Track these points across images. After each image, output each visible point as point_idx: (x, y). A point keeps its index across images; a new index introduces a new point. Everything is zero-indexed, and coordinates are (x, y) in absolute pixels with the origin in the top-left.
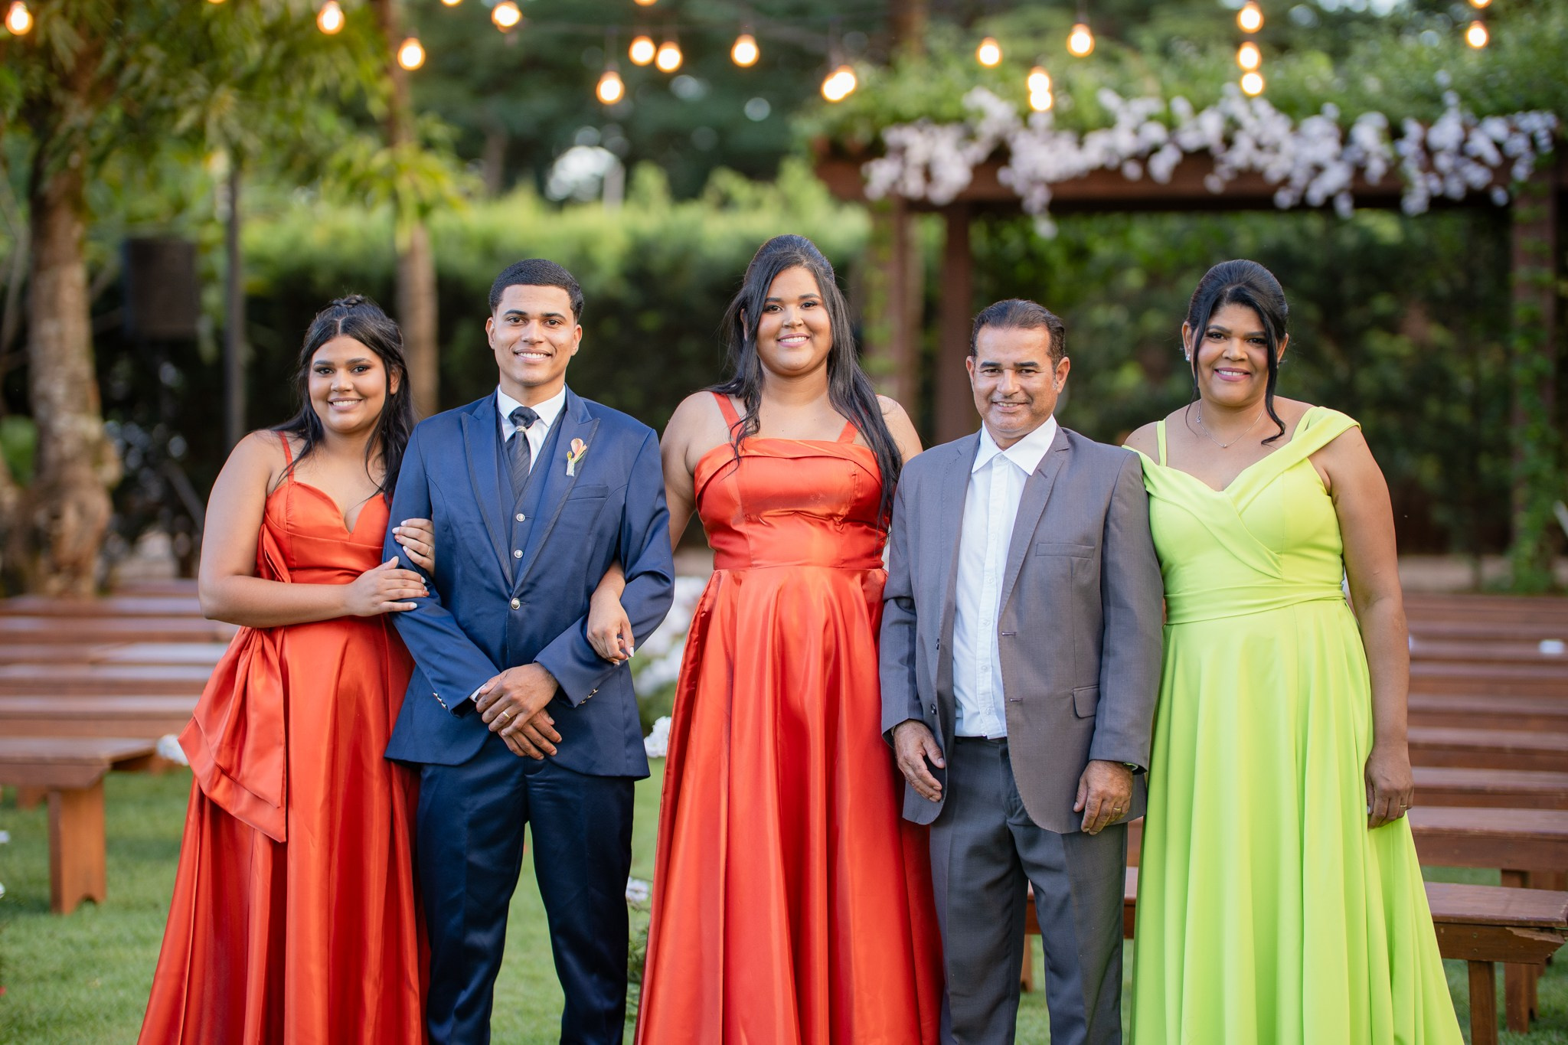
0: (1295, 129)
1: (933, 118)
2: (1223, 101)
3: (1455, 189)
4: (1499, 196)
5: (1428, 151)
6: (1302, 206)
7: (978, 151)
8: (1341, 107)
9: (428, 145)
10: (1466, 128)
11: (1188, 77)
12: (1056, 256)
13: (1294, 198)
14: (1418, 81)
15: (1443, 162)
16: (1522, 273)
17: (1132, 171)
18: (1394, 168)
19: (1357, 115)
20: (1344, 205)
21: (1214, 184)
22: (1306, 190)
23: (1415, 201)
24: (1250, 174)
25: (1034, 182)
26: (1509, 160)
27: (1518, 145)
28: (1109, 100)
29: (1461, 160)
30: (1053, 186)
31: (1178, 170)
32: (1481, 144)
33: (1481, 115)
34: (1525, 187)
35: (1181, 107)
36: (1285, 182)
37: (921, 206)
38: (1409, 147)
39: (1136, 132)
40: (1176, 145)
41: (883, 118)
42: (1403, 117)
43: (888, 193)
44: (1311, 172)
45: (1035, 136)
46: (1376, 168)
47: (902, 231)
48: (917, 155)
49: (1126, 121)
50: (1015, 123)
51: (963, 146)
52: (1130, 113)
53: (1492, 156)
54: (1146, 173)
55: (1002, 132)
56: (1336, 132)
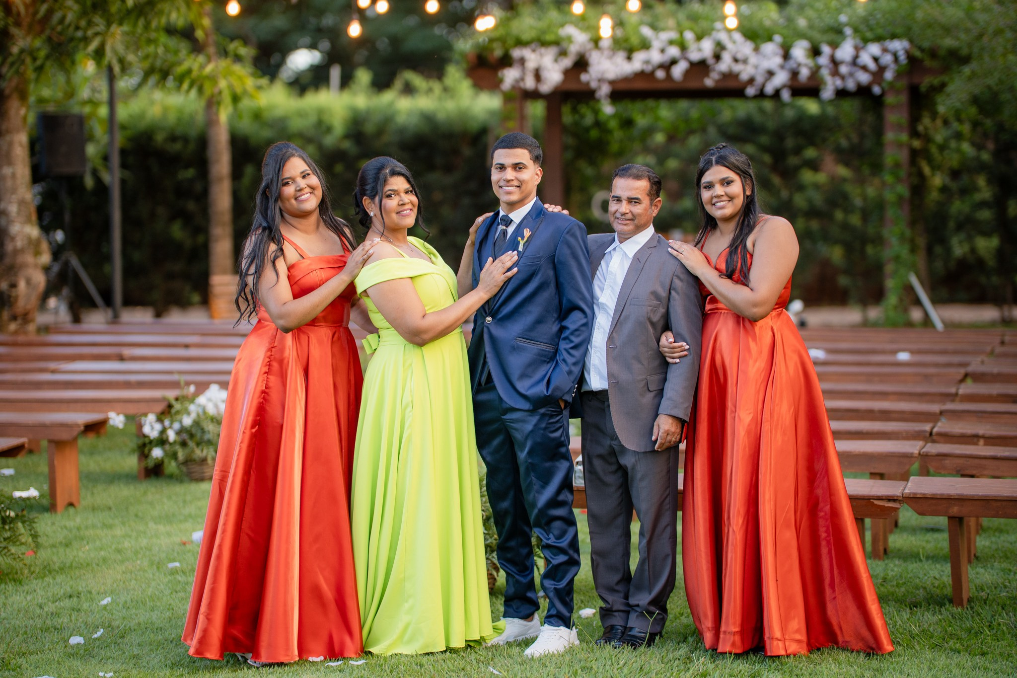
0: (756, 49)
1: (542, 43)
2: (714, 33)
3: (851, 85)
4: (877, 90)
5: (835, 63)
6: (761, 95)
7: (567, 62)
8: (784, 37)
9: (238, 58)
10: (857, 49)
11: (694, 18)
12: (613, 124)
13: (756, 90)
14: (828, 20)
15: (844, 69)
16: (890, 136)
17: (660, 74)
18: (815, 72)
19: (793, 42)
20: (786, 95)
21: (709, 82)
22: (763, 86)
23: (828, 93)
24: (730, 76)
25: (600, 80)
26: (882, 69)
27: (887, 59)
28: (646, 31)
29: (854, 69)
30: (612, 83)
31: (687, 74)
32: (865, 59)
33: (866, 41)
34: (891, 85)
35: (689, 36)
36: (751, 81)
37: (533, 95)
38: (823, 60)
39: (663, 51)
40: (687, 59)
41: (510, 42)
42: (820, 42)
43: (514, 88)
44: (766, 75)
45: (602, 53)
46: (805, 73)
47: (521, 109)
48: (531, 64)
49: (656, 44)
50: (590, 45)
51: (559, 59)
52: (659, 40)
53: (872, 66)
54: (669, 76)
55: (583, 50)
56: (781, 52)
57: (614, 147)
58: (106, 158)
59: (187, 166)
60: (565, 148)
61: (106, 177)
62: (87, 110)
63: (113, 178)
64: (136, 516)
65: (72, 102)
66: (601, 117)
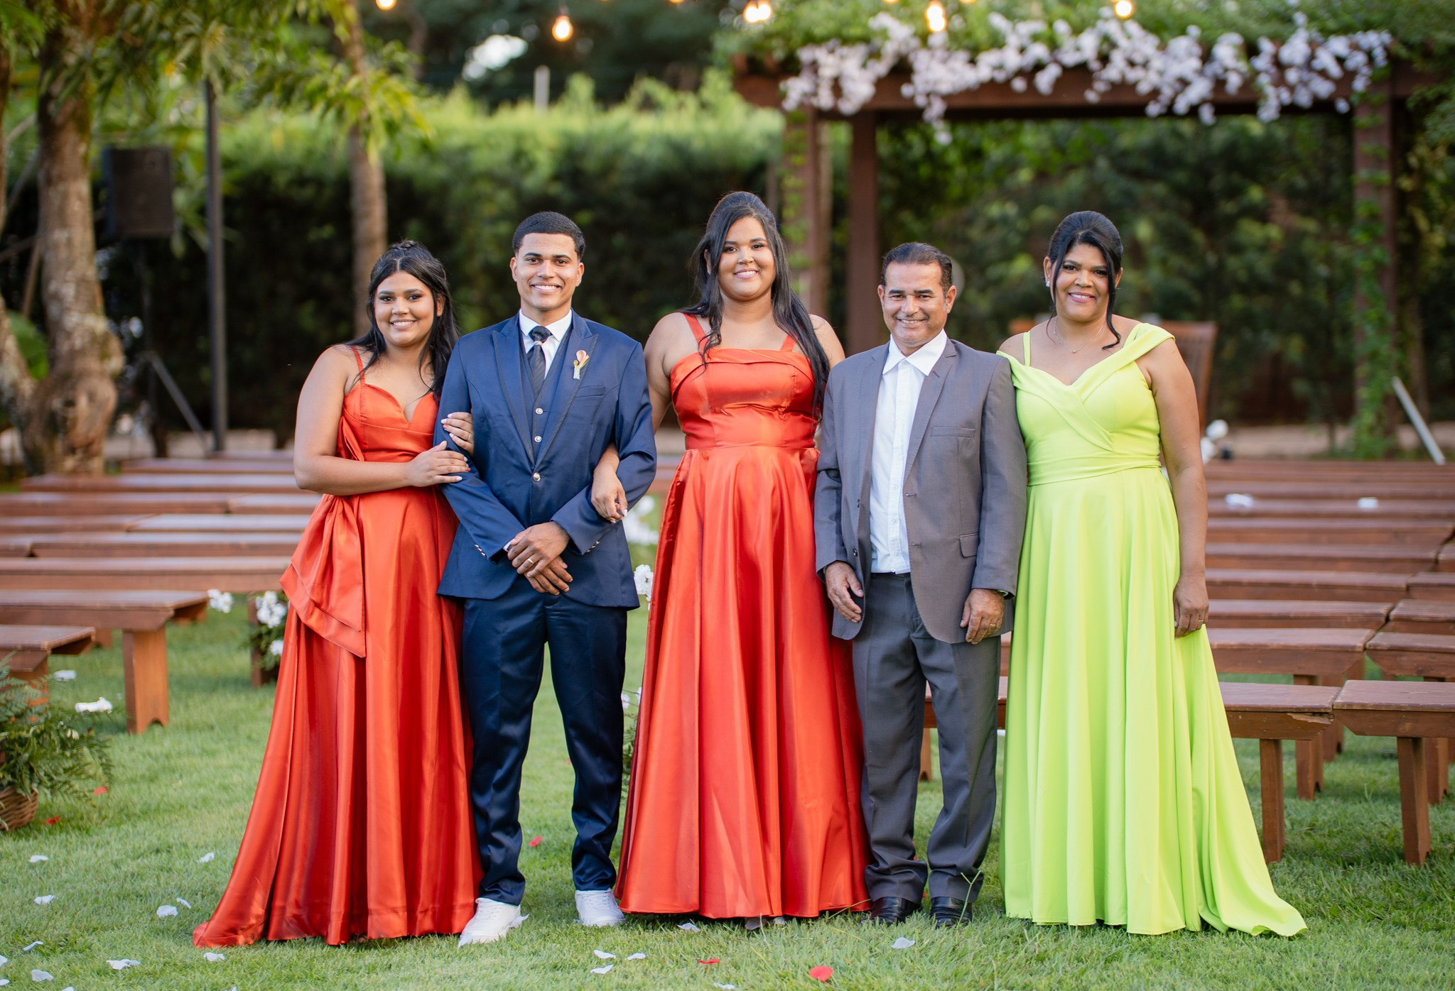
0: (1163, 47)
1: (843, 39)
2: (1100, 24)
3: (1304, 99)
4: (1342, 106)
5: (1280, 65)
6: (1170, 114)
7: (881, 68)
8: (1204, 29)
10: (1313, 45)
12: (953, 157)
13: (1162, 107)
14: (1272, 3)
15: (1292, 76)
16: (1363, 174)
17: (1019, 85)
18: (1250, 81)
19: (1218, 36)
20: (1207, 114)
21: (1092, 97)
22: (1172, 102)
24: (1123, 86)
25: (931, 94)
26: (1349, 75)
27: (1358, 60)
28: (998, 22)
29: (1306, 76)
30: (946, 98)
31: (1058, 83)
32: (1325, 59)
33: (1327, 33)
34: (1363, 96)
35: (1062, 27)
36: (1155, 93)
37: (833, 115)
39: (1022, 50)
40: (1057, 62)
41: (797, 38)
42: (1259, 36)
43: (801, 105)
44: (1178, 86)
45: (933, 56)
46: (1234, 81)
47: (815, 135)
48: (827, 72)
49: (1013, 41)
50: (915, 43)
51: (871, 63)
52: (1017, 34)
53: (1335, 70)
54: (1031, 86)
55: (904, 50)
56: (1197, 50)
57: (955, 191)
58: (202, 211)
59: (321, 224)
60: (881, 192)
61: (203, 240)
62: (172, 140)
63: (212, 240)
64: (249, 738)
65: (154, 128)
66: (935, 148)
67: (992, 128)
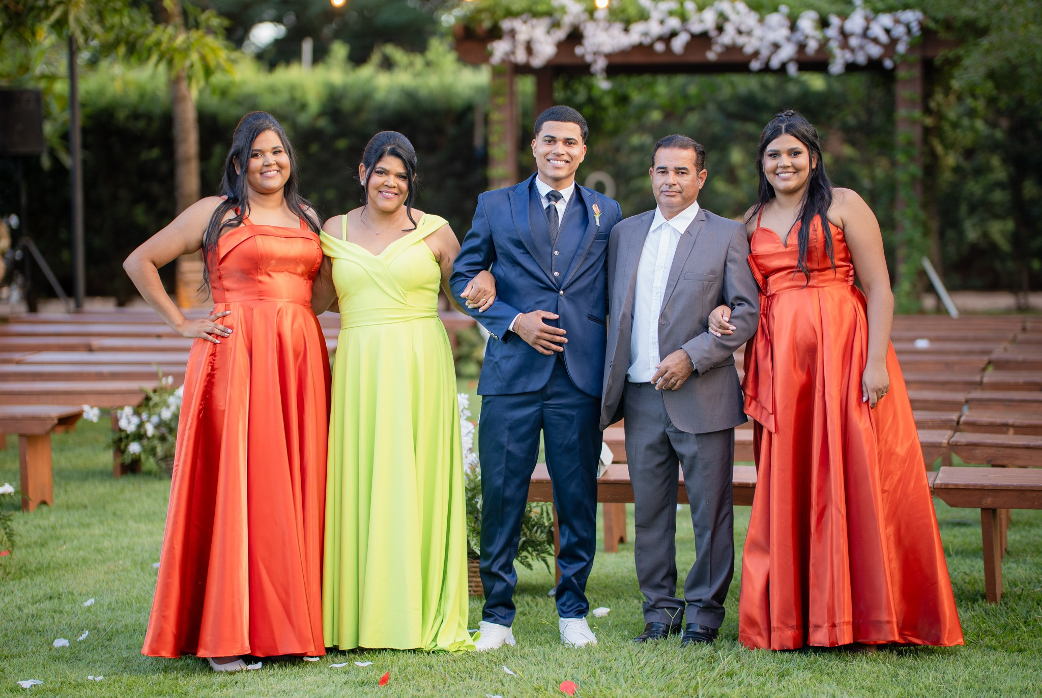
0: (761, 21)
1: (533, 13)
3: (861, 59)
4: (888, 64)
5: (844, 35)
6: (766, 69)
7: (561, 34)
8: (791, 8)
9: (210, 31)
10: (868, 20)
13: (761, 64)
15: (854, 42)
16: (902, 112)
17: (660, 47)
18: (824, 44)
19: (800, 12)
20: (792, 69)
21: (711, 56)
22: (769, 59)
23: (836, 67)
24: (734, 49)
25: (595, 54)
26: (894, 41)
27: (899, 31)
28: (645, 2)
29: (865, 41)
30: (608, 56)
31: (688, 46)
32: (877, 30)
33: (877, 12)
34: (903, 57)
35: (690, 6)
36: (756, 54)
37: (523, 69)
38: (832, 32)
39: (662, 22)
40: (687, 30)
41: (500, 13)
42: (829, 13)
43: (503, 61)
44: (772, 48)
45: (598, 25)
46: (812, 45)
47: (512, 84)
48: (522, 37)
49: (656, 15)
50: (585, 16)
51: (552, 31)
52: (658, 10)
53: (884, 38)
54: (668, 49)
55: (576, 22)
56: (787, 23)
57: (609, 125)
58: (65, 137)
59: (151, 147)
61: (64, 158)
62: (42, 85)
63: (74, 160)
65: (27, 76)
66: (596, 93)
67: (635, 80)
